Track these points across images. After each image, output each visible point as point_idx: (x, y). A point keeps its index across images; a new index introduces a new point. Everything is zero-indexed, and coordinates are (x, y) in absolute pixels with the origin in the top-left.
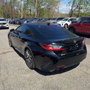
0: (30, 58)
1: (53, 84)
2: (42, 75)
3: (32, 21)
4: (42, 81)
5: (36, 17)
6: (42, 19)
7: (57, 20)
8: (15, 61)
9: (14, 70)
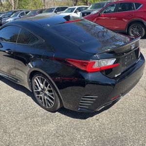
0: (47, 93)
1: (108, 133)
2: (78, 120)
3: (9, 17)
4: (85, 131)
5: (13, 9)
6: (27, 13)
7: (55, 12)
8: (9, 101)
9: (17, 121)
